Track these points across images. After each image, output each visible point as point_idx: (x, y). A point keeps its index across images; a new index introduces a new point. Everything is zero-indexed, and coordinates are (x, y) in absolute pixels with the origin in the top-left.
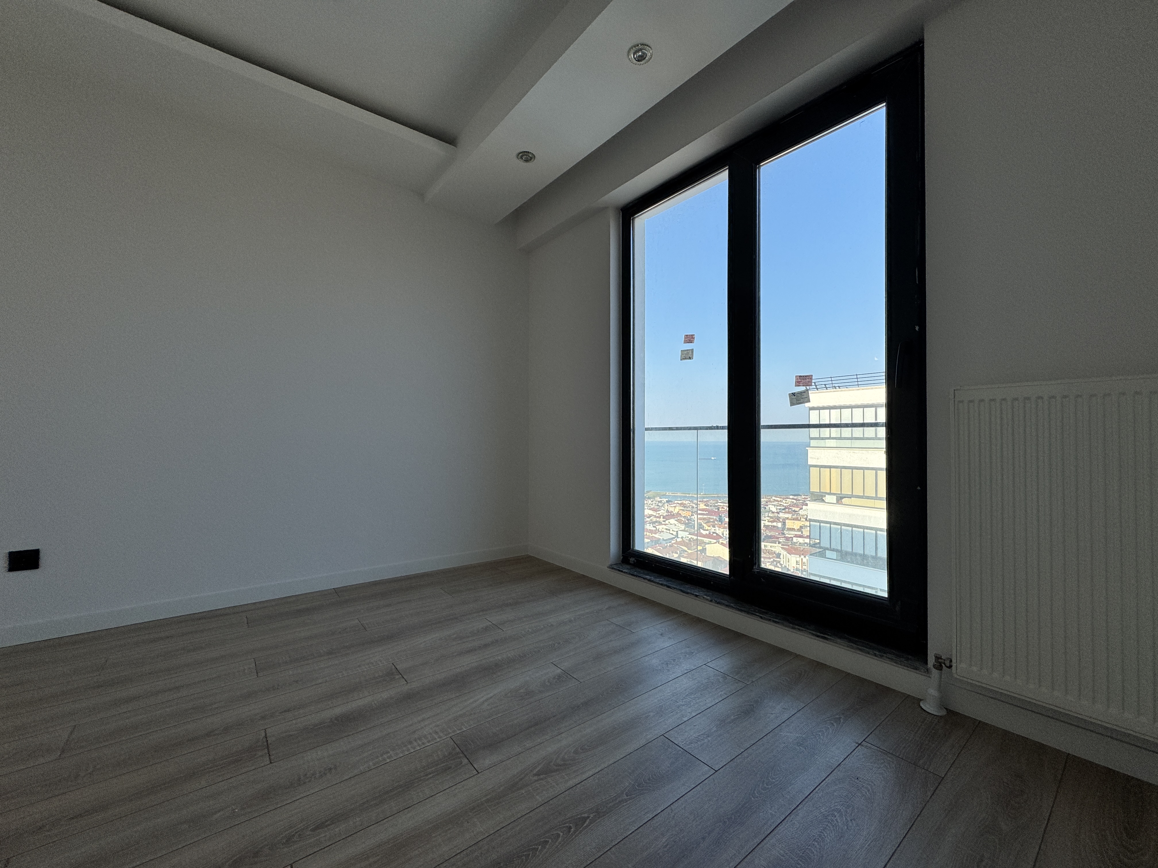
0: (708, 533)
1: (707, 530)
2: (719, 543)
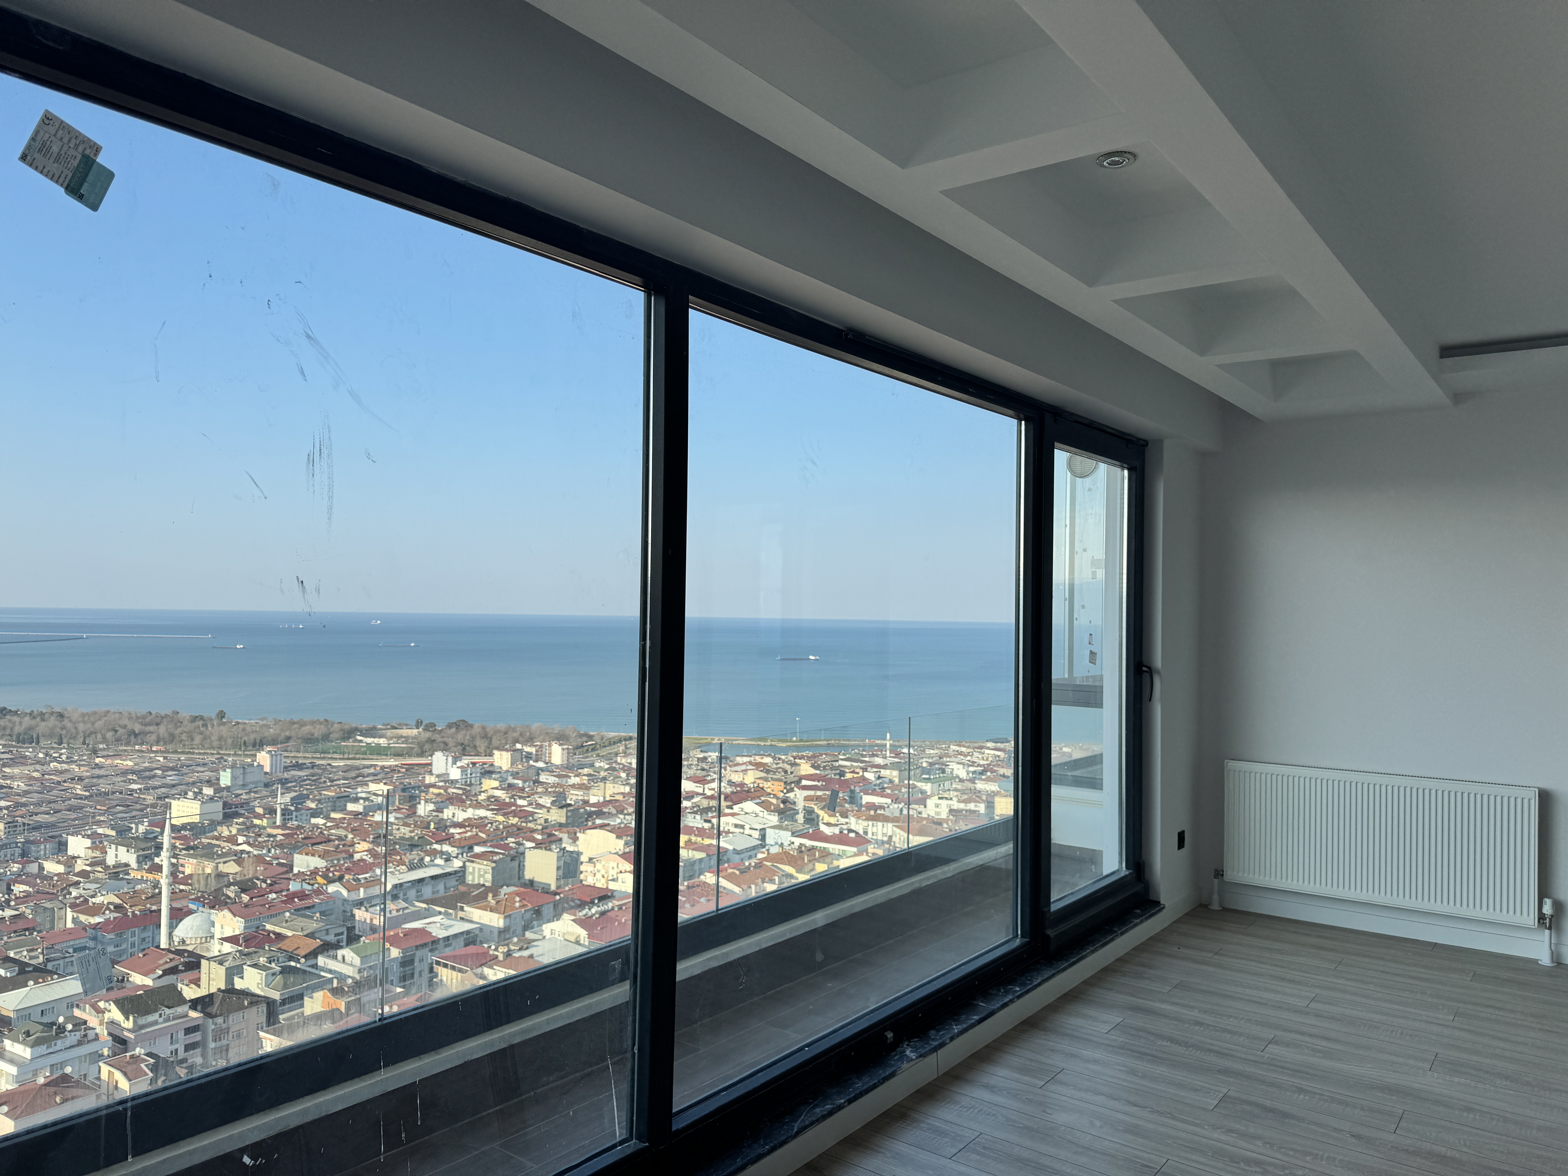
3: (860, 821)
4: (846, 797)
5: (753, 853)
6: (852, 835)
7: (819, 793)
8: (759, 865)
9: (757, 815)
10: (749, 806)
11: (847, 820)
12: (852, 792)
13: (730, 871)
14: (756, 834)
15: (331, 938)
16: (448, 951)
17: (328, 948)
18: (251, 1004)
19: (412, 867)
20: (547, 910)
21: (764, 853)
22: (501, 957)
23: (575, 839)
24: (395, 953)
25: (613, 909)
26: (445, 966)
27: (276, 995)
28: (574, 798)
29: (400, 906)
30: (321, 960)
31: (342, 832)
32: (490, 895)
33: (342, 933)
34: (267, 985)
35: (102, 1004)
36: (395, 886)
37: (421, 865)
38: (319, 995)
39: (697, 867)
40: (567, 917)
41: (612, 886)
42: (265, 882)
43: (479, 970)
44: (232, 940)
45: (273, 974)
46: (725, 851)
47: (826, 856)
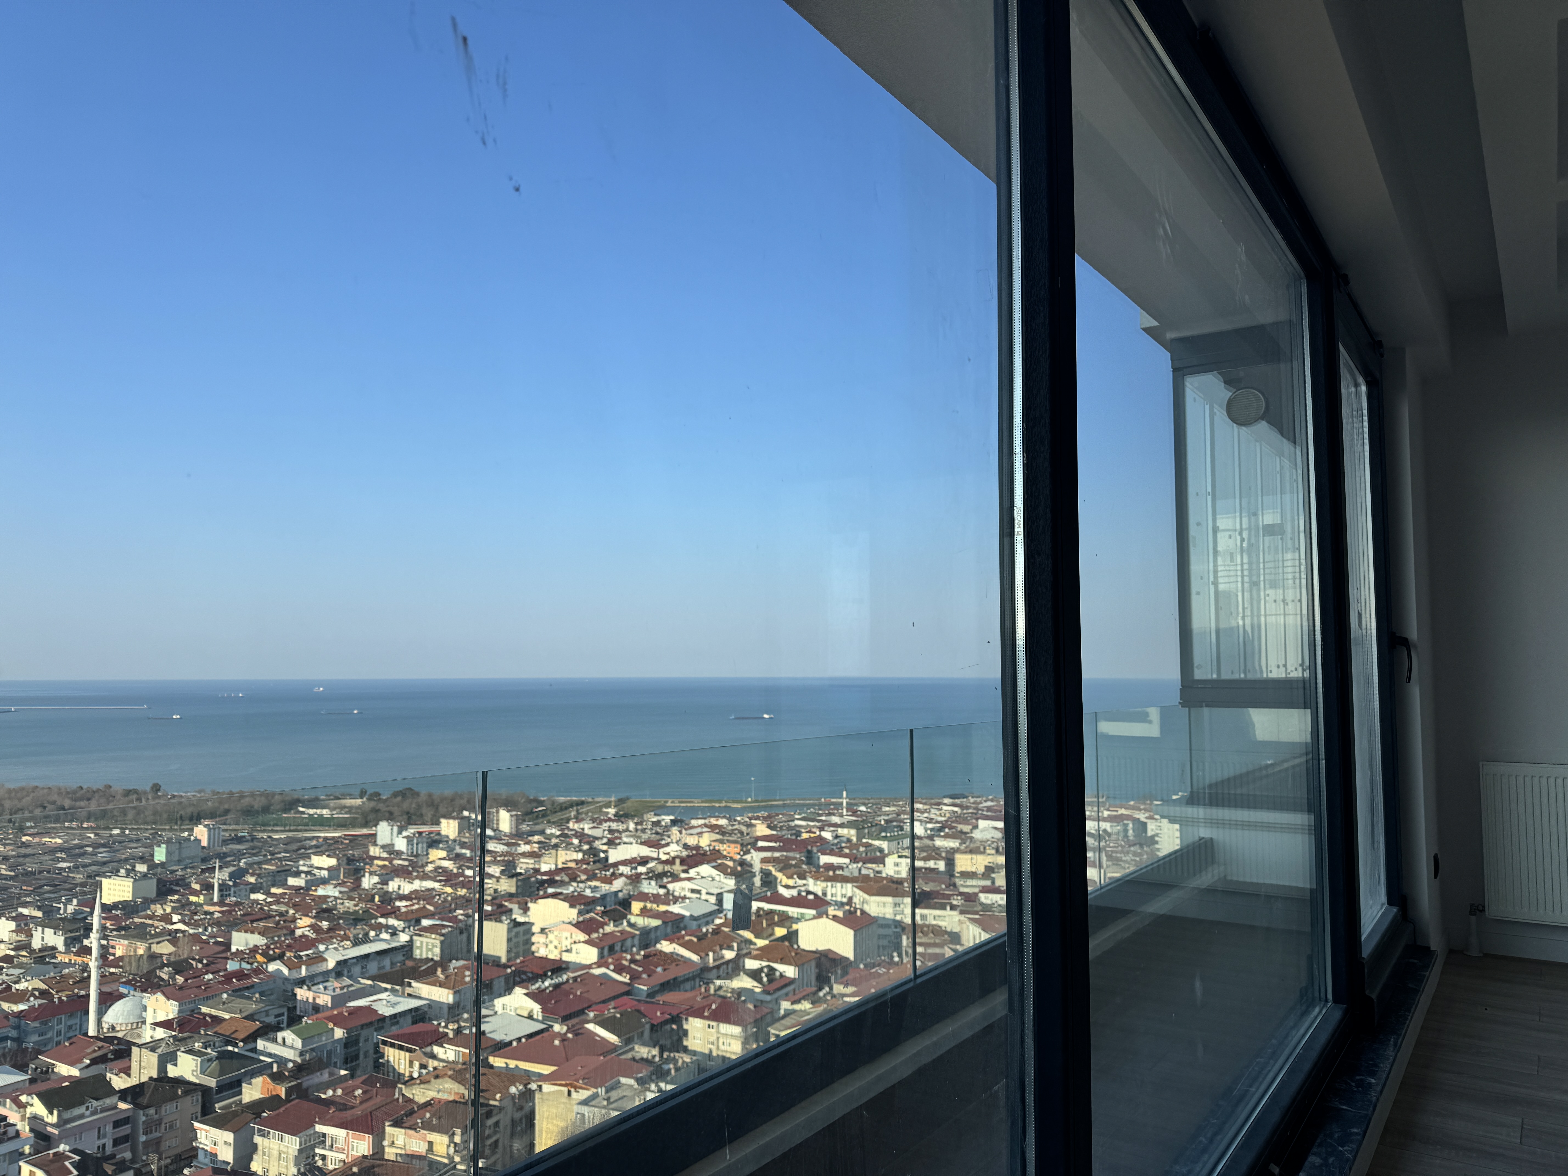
3: (819, 883)
4: (803, 858)
5: (709, 918)
6: (811, 897)
7: (777, 854)
9: (713, 879)
10: (705, 870)
11: (804, 882)
12: (809, 852)
13: (687, 938)
14: (713, 899)
15: (271, 1020)
16: (395, 1030)
17: (268, 1031)
18: (186, 1093)
19: (356, 943)
20: (499, 984)
21: (721, 918)
22: (451, 1035)
23: (525, 910)
24: (339, 1033)
25: (568, 980)
26: (393, 1045)
27: (212, 1083)
28: (524, 866)
29: (344, 984)
30: (261, 1044)
31: (283, 908)
32: (439, 970)
33: (282, 1014)
34: (202, 1072)
35: (24, 1098)
36: (339, 963)
37: (366, 940)
38: (258, 1081)
39: (653, 936)
40: (519, 991)
41: (566, 957)
42: (200, 961)
43: (428, 1049)
44: (166, 1024)
45: (209, 1060)
46: (682, 917)
47: (785, 919)
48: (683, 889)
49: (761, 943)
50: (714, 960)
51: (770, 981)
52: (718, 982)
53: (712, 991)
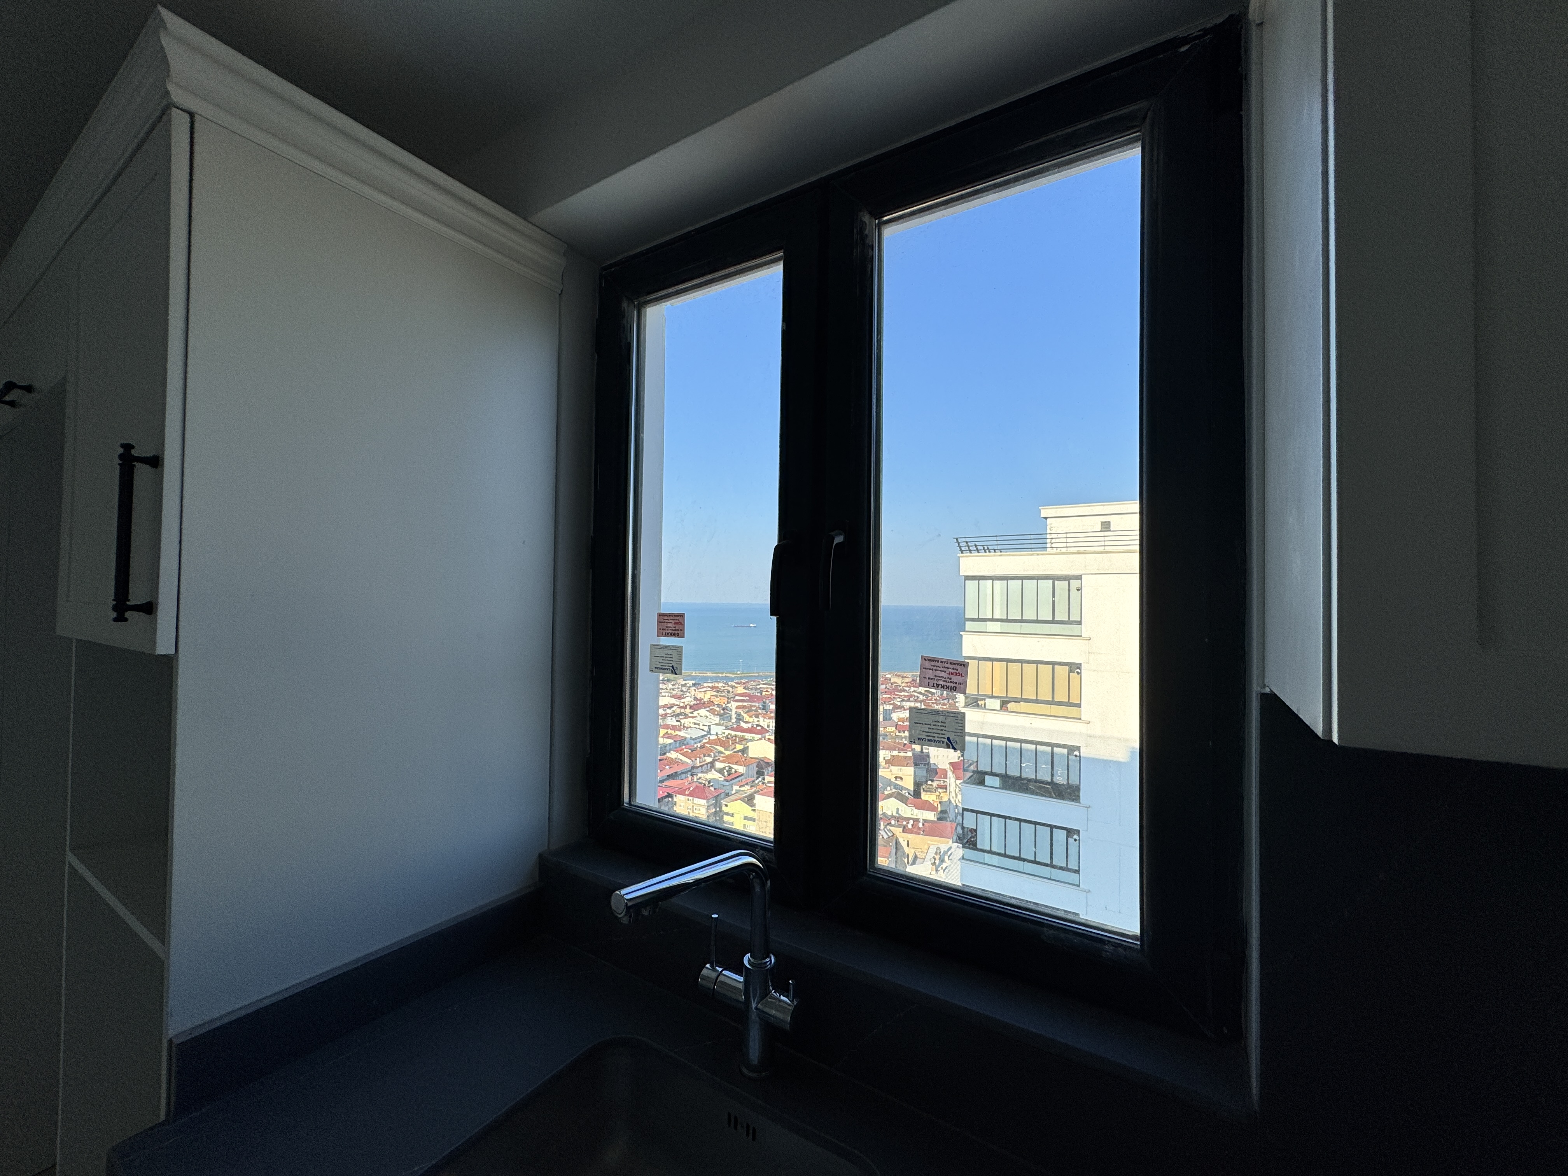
0: (750, 726)
1: (749, 722)
2: (765, 739)
3: (765, 720)
4: (761, 706)
5: (701, 739)
6: (759, 728)
8: (702, 747)
9: (707, 717)
10: (703, 712)
11: (758, 719)
12: (764, 703)
14: (706, 729)
21: (706, 739)
39: (668, 748)
46: (686, 739)
47: (743, 739)
48: (690, 723)
49: (727, 753)
50: (700, 762)
51: (729, 775)
52: (700, 775)
53: (695, 780)
